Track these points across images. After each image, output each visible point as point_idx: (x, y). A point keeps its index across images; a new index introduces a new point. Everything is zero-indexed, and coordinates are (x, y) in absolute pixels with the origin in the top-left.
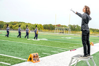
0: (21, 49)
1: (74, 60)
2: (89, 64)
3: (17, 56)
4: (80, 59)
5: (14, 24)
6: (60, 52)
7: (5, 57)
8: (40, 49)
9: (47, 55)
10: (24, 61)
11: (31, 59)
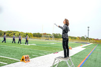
0: (15, 52)
1: (56, 61)
2: (68, 64)
3: (12, 57)
4: (61, 60)
5: (10, 32)
6: (46, 54)
7: (3, 58)
8: (30, 52)
9: (35, 57)
10: (18, 61)
11: (23, 60)
